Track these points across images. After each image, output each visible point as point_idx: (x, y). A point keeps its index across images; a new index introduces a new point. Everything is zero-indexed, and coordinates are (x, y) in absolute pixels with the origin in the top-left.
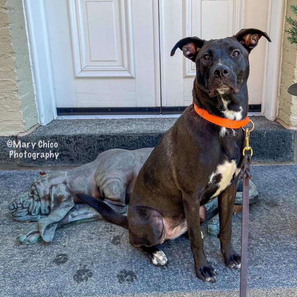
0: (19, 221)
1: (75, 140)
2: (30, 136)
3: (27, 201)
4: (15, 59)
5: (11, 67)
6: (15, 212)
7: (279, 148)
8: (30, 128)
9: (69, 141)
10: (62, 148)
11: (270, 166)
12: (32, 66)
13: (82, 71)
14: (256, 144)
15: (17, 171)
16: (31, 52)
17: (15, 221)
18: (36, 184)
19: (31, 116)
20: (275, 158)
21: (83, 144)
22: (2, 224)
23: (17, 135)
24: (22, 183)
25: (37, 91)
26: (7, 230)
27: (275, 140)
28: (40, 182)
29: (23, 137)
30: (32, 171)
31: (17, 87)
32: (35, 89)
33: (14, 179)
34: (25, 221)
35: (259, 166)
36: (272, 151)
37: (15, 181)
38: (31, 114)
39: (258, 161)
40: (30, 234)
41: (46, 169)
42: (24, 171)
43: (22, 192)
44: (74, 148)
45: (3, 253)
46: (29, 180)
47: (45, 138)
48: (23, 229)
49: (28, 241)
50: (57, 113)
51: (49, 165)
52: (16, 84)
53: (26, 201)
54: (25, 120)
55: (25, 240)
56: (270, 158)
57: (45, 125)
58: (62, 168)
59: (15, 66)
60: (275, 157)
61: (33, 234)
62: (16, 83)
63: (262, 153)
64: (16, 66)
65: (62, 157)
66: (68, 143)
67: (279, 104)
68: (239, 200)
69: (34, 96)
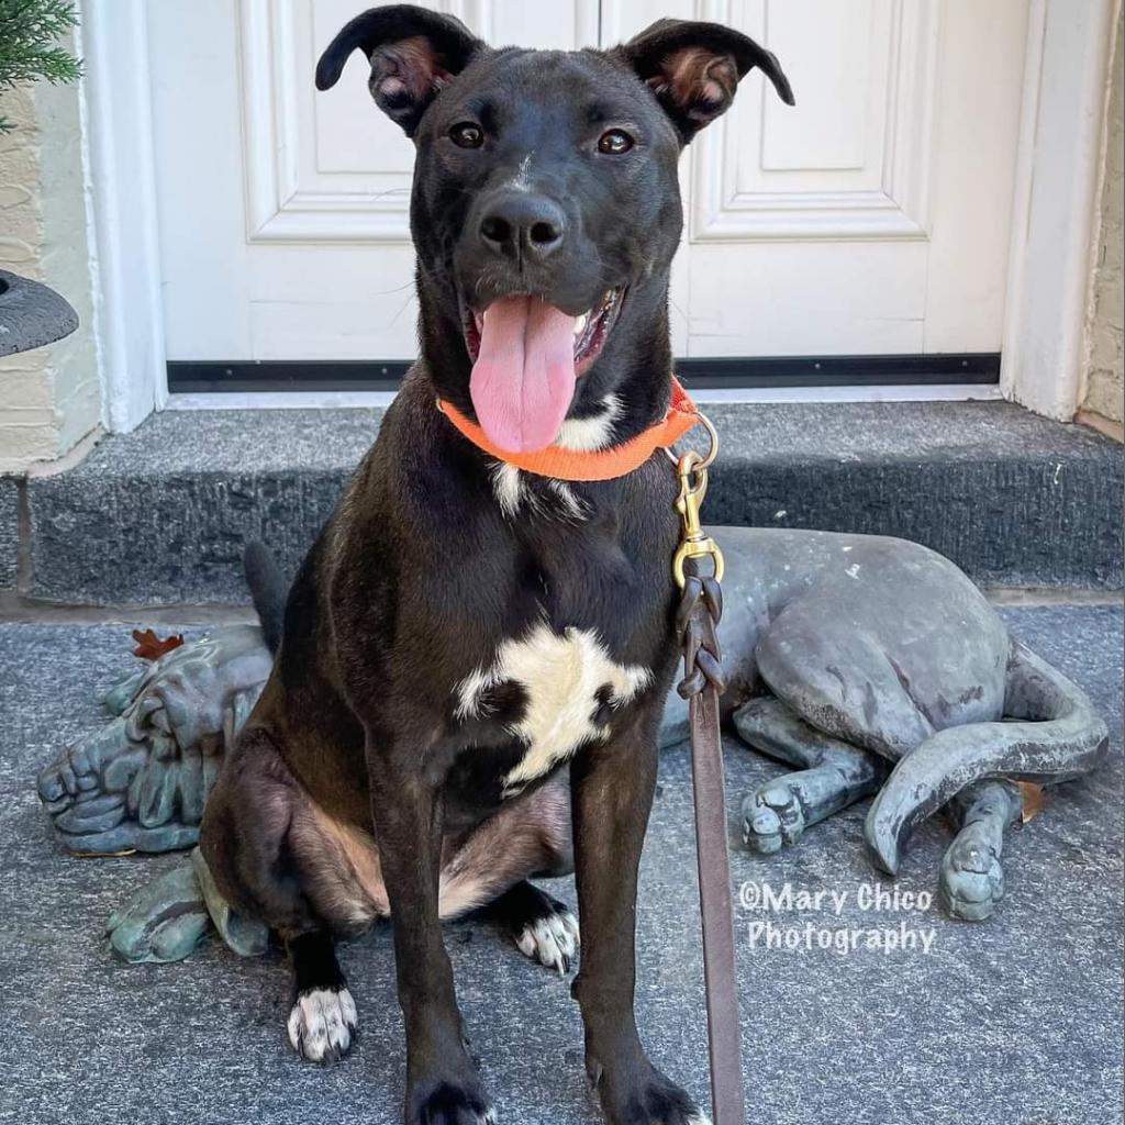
0: (86, 854)
1: (267, 493)
2: (82, 474)
3: (121, 764)
4: (38, 156)
5: (21, 187)
6: (69, 811)
7: (1115, 532)
8: (77, 444)
9: (245, 497)
10: (210, 530)
11: (1081, 608)
12: (88, 188)
13: (279, 210)
14: (1021, 514)
15: (18, 625)
16: (89, 132)
17: (67, 850)
18: (162, 684)
19: (79, 391)
20: (1096, 575)
21: (302, 511)
22: (12, 867)
23: (27, 473)
24: (49, 677)
25: (104, 288)
26: (38, 898)
27: (1099, 498)
28: (179, 677)
29: (51, 481)
30: (83, 624)
31: (38, 270)
32: (95, 283)
33: (12, 658)
34: (110, 854)
35: (1034, 610)
36: (1085, 547)
37: (19, 667)
38: (79, 382)
39: (1027, 585)
40: (161, 918)
41: (141, 618)
42: (45, 625)
43: (63, 716)
44: (264, 529)
45: (49, 1007)
46: (79, 666)
47: (144, 483)
48: (108, 890)
49: (155, 951)
50: (169, 381)
51: (155, 598)
52: (38, 257)
53: (116, 761)
54: (62, 408)
55: (140, 945)
56: (1075, 573)
57: (130, 433)
58: (208, 615)
59: (35, 184)
60: (1097, 570)
61: (177, 917)
62: (36, 253)
63: (1045, 554)
64: (40, 183)
65: (207, 564)
66: (241, 505)
67: (1092, 352)
68: (1046, 759)
69: (92, 309)
